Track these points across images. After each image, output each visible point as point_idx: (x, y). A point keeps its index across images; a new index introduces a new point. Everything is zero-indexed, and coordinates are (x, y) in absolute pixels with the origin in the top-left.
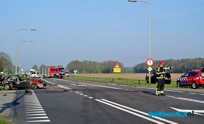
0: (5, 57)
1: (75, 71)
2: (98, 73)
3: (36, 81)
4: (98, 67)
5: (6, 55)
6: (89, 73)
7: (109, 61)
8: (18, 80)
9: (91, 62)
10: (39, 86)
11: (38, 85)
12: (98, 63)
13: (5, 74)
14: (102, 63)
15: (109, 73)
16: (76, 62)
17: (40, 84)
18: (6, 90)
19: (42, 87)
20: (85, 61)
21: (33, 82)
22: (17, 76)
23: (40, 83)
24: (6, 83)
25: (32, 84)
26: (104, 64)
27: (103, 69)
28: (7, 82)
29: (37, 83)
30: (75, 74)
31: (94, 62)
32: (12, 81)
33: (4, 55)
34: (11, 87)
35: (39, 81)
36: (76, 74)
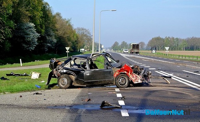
0: (85, 33)
1: (167, 48)
2: (181, 50)
3: (127, 69)
4: (181, 44)
5: (86, 31)
6: (172, 50)
7: (192, 37)
8: (87, 66)
9: (173, 38)
10: (133, 79)
11: (131, 76)
12: (181, 40)
13: (86, 50)
14: (186, 40)
15: (193, 50)
16: (158, 39)
17: (135, 75)
18: (61, 88)
19: (140, 81)
20: (167, 37)
21: (120, 71)
22: (86, 58)
23: (136, 72)
24: (62, 74)
25: (117, 75)
26: (188, 41)
27: (186, 46)
28: (65, 71)
29: (129, 74)
30: (166, 51)
31: (177, 39)
32: (76, 67)
33: (84, 31)
34: (72, 82)
35: (133, 68)
36: (168, 51)
